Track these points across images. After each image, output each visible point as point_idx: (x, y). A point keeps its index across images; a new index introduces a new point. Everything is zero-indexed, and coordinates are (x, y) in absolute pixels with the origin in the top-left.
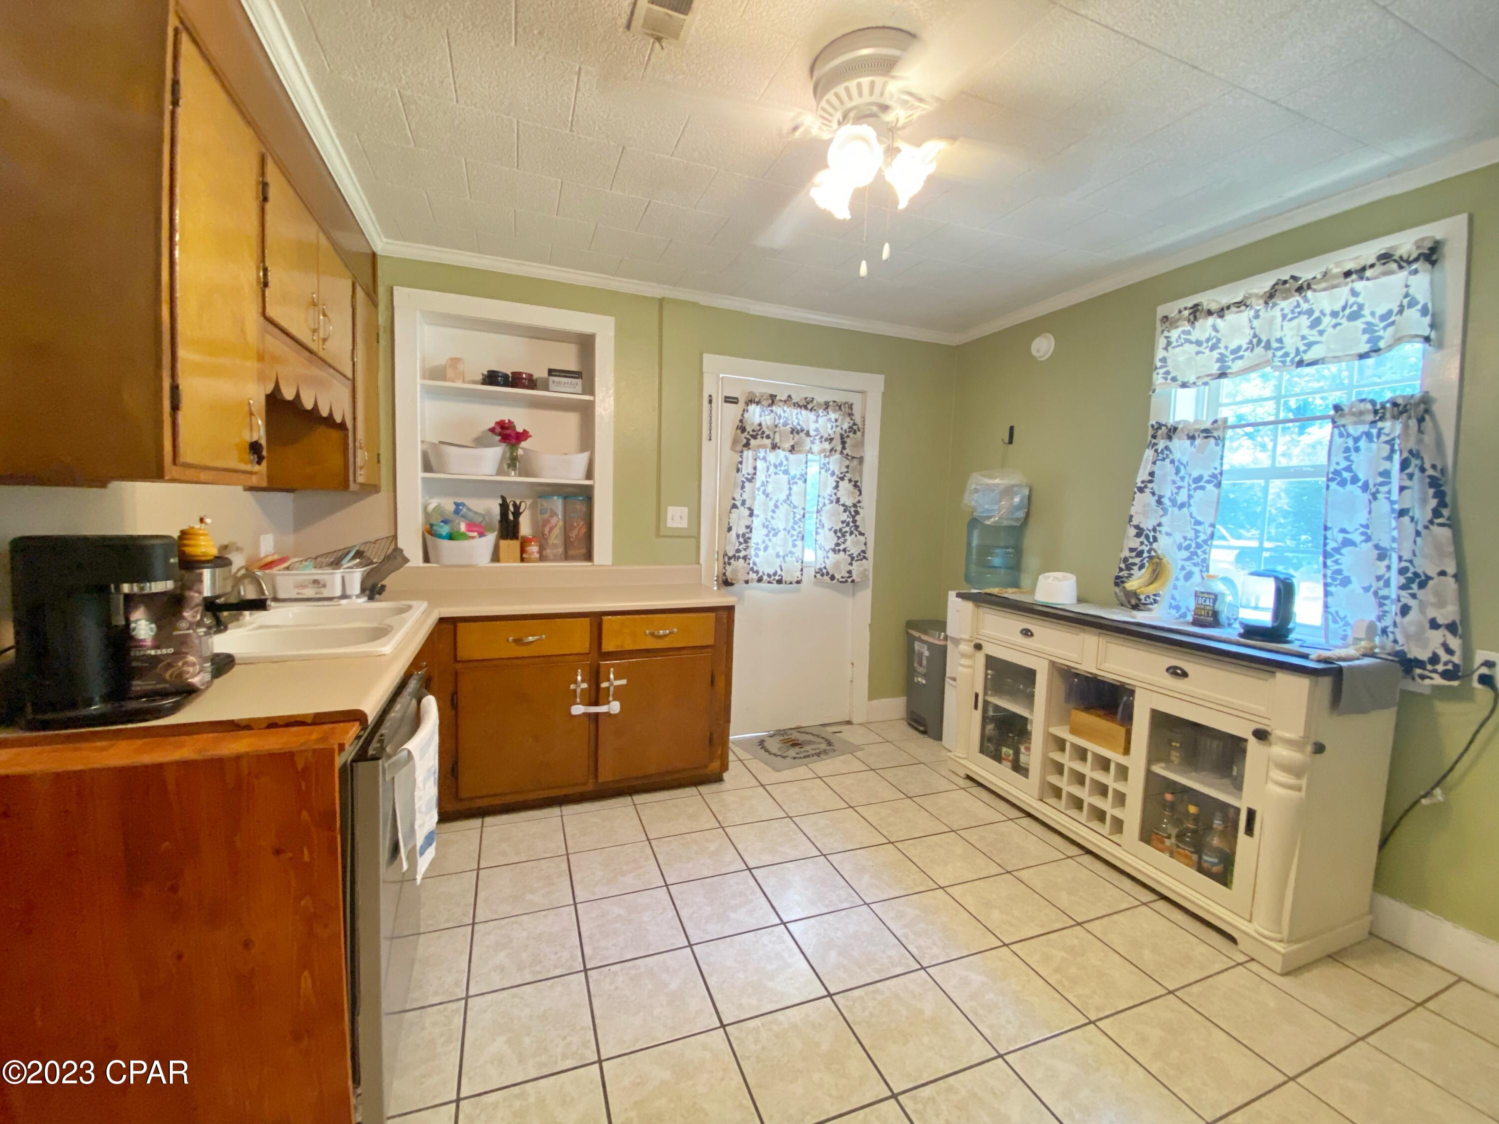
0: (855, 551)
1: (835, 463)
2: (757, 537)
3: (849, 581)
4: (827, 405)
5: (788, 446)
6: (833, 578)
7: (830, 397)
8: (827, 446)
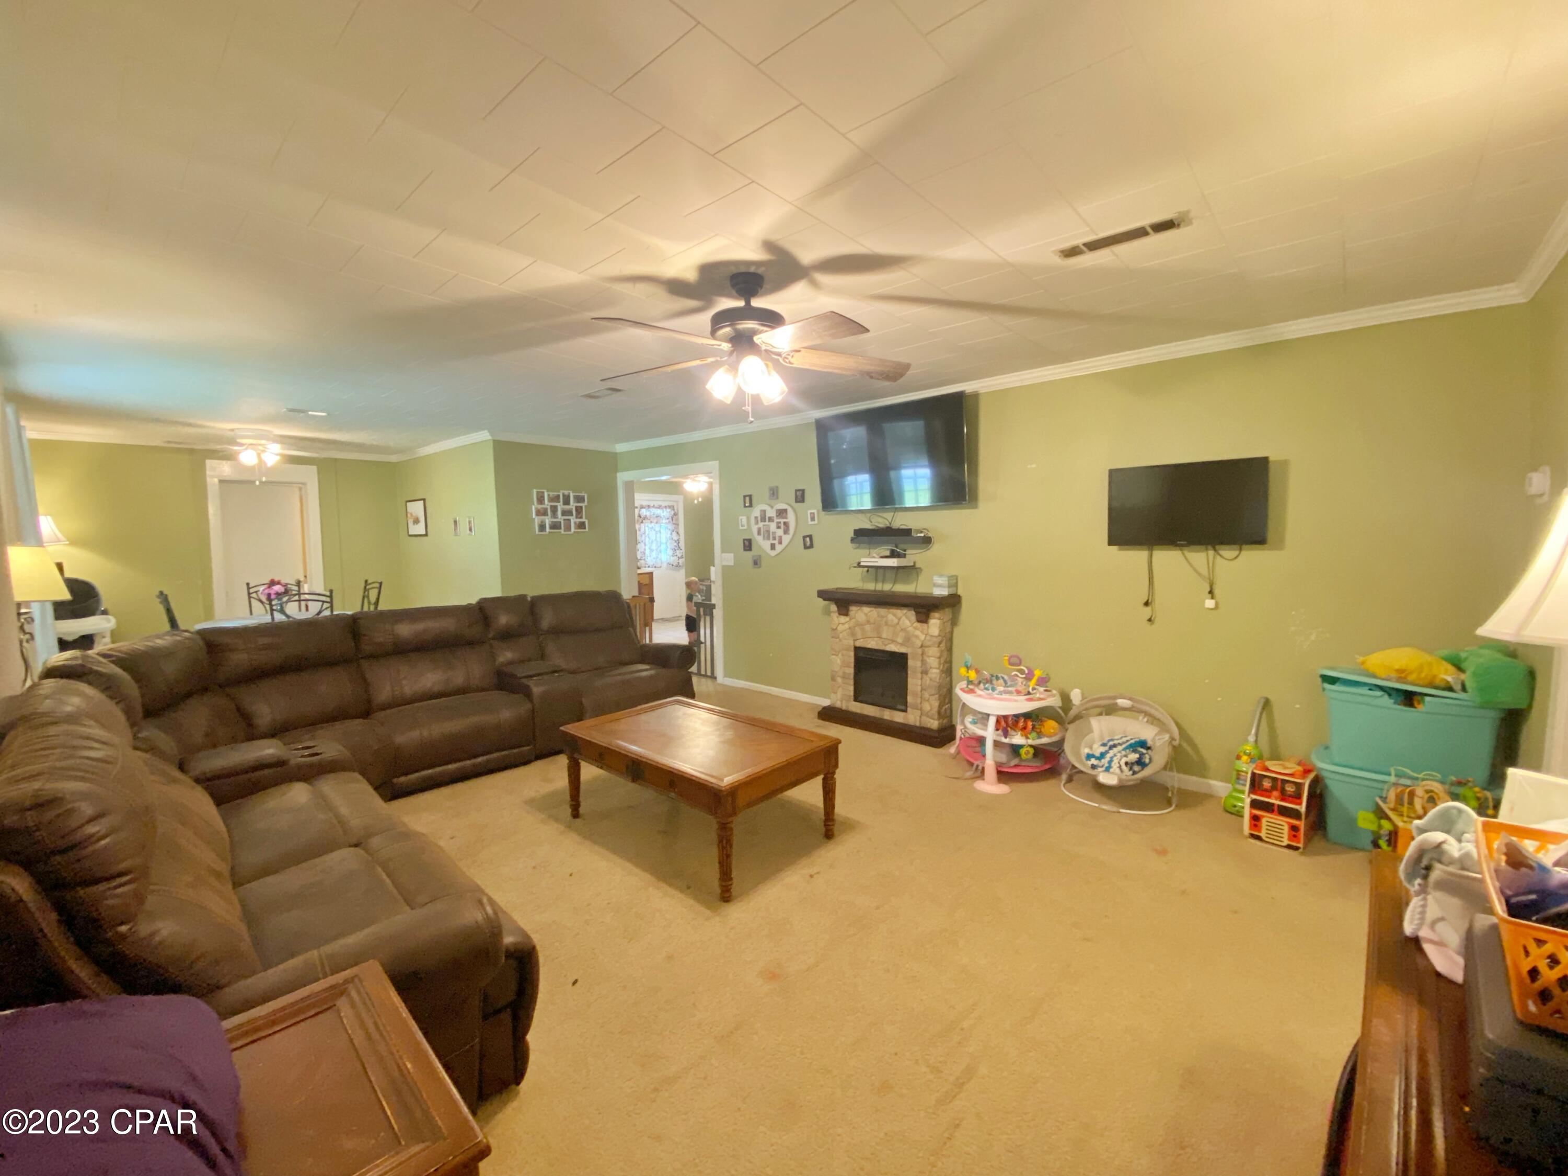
0: (680, 555)
1: (671, 526)
2: (647, 552)
3: (678, 566)
4: (666, 507)
5: (655, 521)
6: (673, 565)
7: (667, 504)
8: (667, 521)
